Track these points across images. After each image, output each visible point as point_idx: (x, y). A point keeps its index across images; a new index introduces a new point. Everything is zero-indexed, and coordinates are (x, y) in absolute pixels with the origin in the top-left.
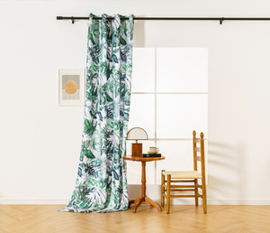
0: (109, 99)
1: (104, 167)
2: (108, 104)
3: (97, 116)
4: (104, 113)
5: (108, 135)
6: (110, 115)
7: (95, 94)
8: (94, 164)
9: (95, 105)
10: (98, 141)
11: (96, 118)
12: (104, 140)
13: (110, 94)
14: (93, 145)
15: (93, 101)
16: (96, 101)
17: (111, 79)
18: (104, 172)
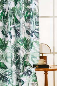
0: (17, 22)
1: (14, 76)
2: (17, 25)
3: (8, 35)
4: (13, 33)
5: (17, 50)
6: (18, 34)
7: (6, 18)
8: (7, 73)
9: (6, 26)
10: (9, 55)
11: (7, 37)
12: (13, 54)
13: (18, 17)
14: (6, 58)
15: (5, 23)
16: (7, 23)
17: (18, 5)
18: (15, 79)
